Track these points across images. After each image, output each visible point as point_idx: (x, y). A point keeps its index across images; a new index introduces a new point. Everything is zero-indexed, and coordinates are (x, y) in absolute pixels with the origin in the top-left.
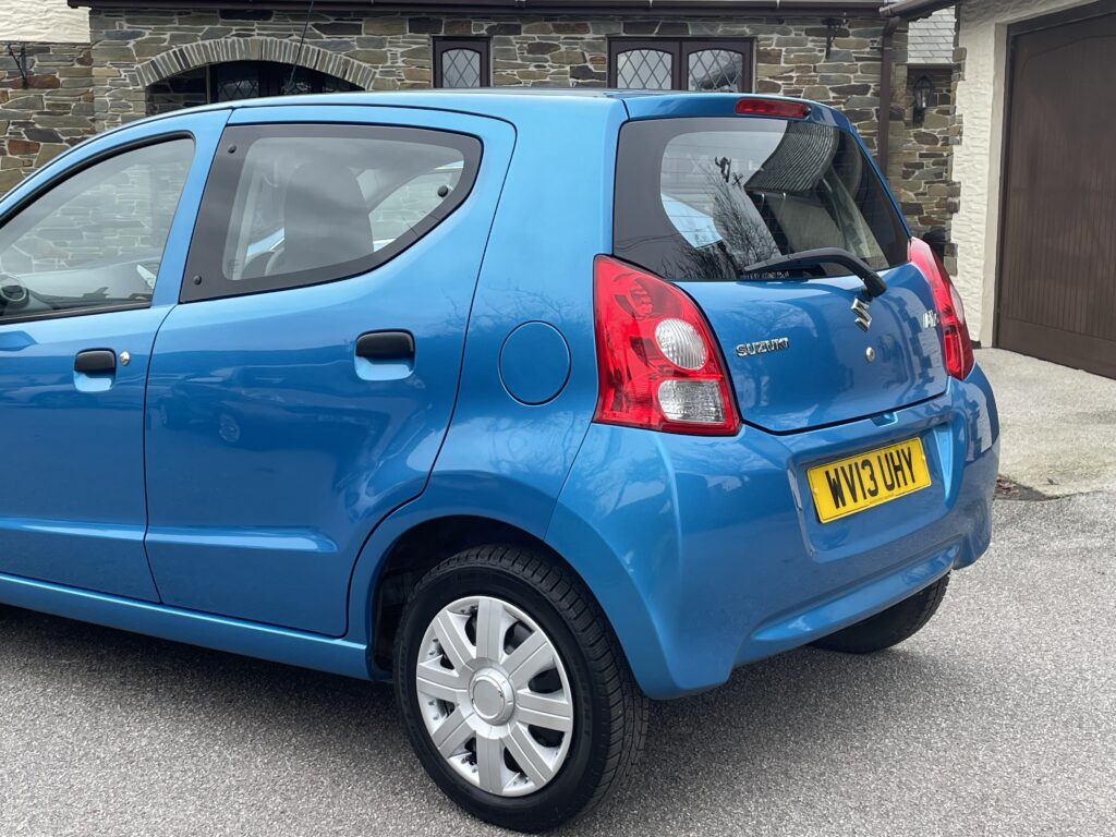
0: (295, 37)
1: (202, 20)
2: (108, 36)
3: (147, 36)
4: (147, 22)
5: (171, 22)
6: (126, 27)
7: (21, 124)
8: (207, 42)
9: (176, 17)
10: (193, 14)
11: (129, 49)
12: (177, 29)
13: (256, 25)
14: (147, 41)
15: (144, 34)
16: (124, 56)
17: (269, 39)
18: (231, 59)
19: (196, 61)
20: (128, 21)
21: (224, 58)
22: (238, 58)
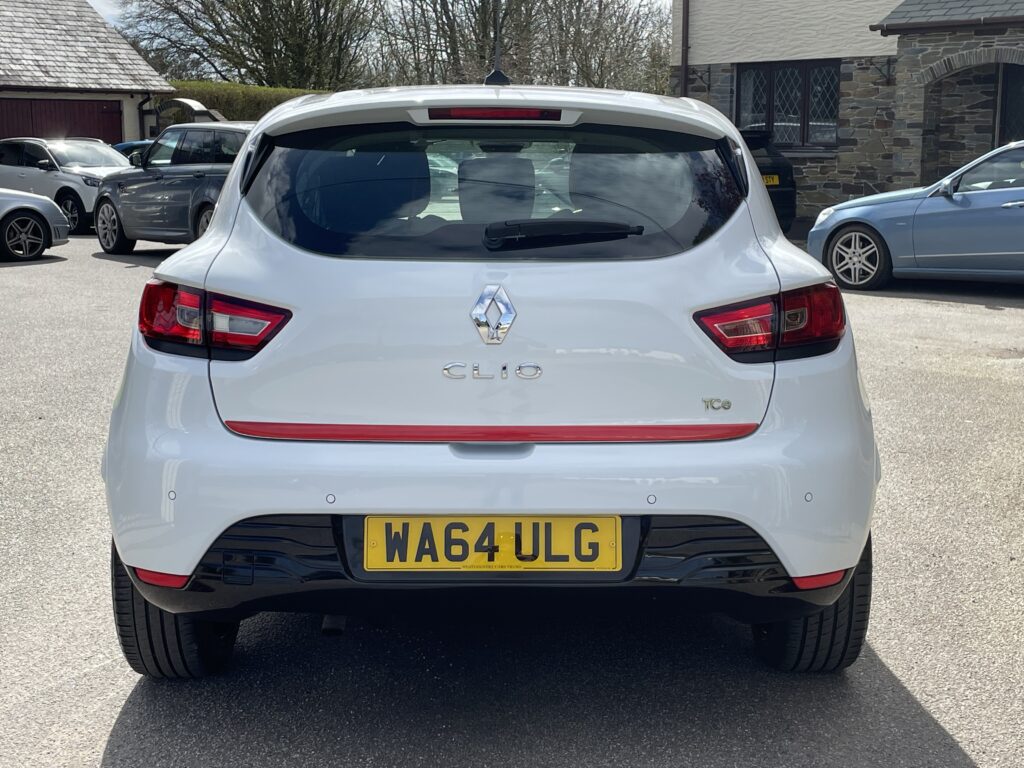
0: (1021, 45)
1: (962, 38)
2: (908, 53)
3: (929, 51)
4: (930, 41)
5: (944, 40)
6: (918, 46)
7: (883, 109)
8: (965, 52)
9: (947, 37)
10: (958, 34)
11: (918, 61)
12: (946, 45)
13: (997, 37)
14: (930, 53)
15: (926, 50)
16: (915, 65)
17: (1004, 47)
18: (979, 63)
19: (957, 64)
20: (920, 42)
21: (974, 62)
22: (983, 61)
